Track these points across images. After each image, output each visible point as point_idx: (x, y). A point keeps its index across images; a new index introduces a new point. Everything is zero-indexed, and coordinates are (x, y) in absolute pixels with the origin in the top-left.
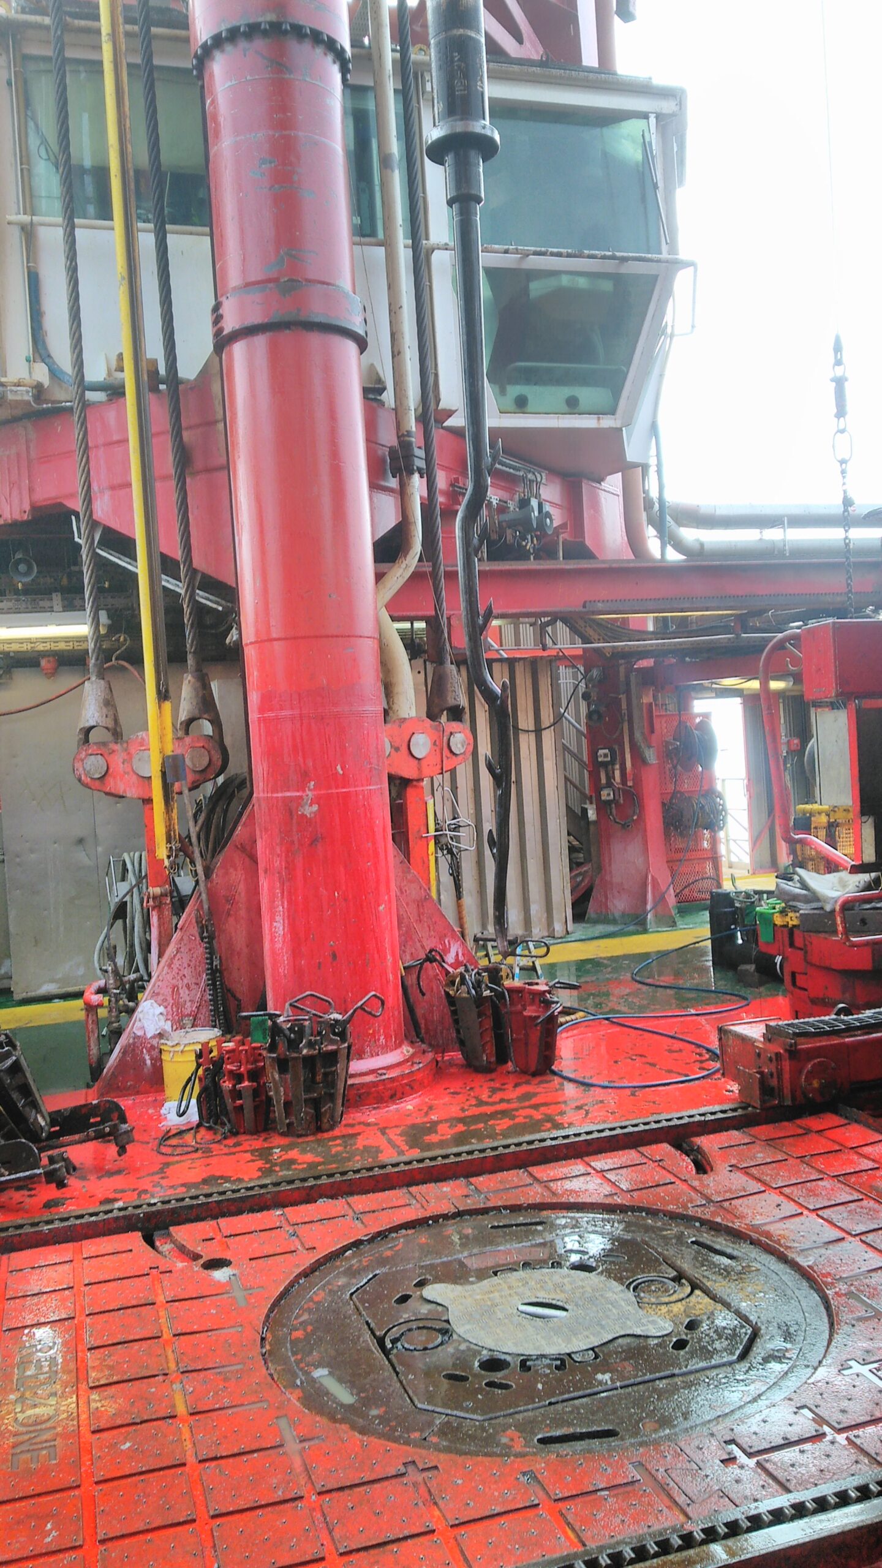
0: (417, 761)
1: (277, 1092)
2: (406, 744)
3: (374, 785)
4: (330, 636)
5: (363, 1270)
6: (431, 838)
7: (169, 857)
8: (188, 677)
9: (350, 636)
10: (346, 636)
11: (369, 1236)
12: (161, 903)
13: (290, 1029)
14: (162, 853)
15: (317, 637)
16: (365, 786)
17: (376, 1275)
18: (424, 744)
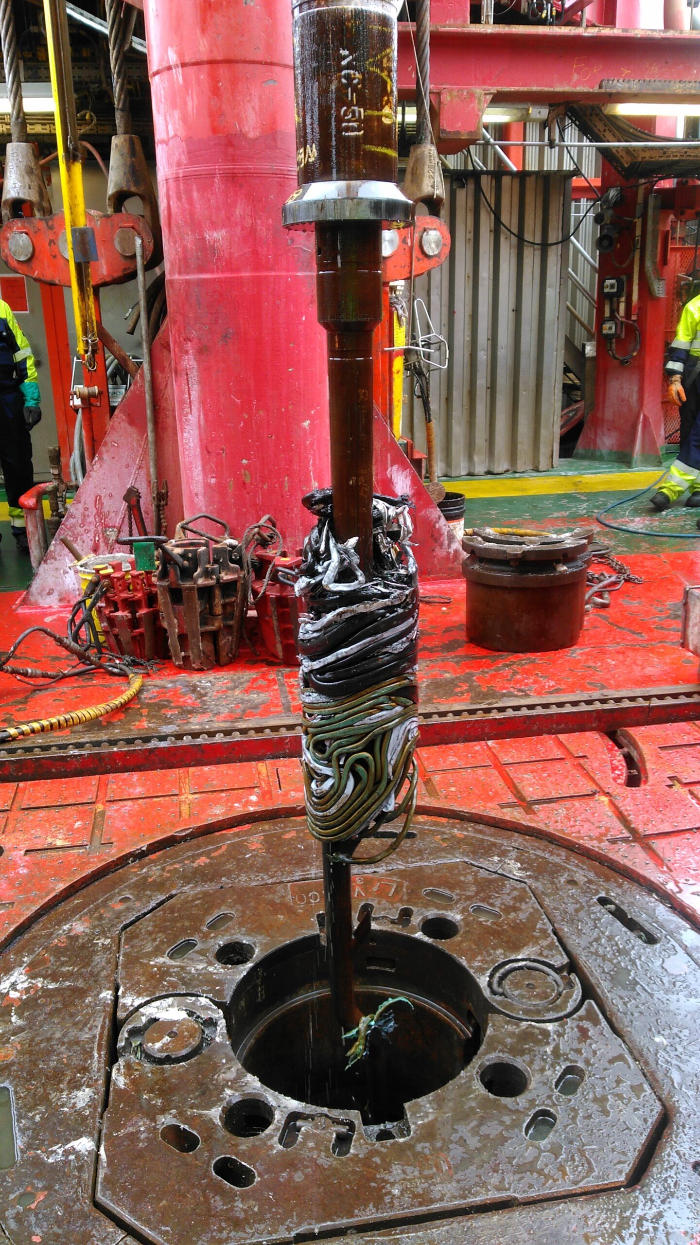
1: (170, 624)
3: (300, 271)
4: (245, 62)
5: (159, 886)
6: (398, 354)
7: (86, 352)
8: (115, 141)
9: (272, 64)
10: (266, 63)
11: (188, 832)
12: (91, 404)
13: (184, 556)
14: (81, 348)
15: (229, 62)
16: (288, 271)
17: (171, 897)
18: (391, 241)
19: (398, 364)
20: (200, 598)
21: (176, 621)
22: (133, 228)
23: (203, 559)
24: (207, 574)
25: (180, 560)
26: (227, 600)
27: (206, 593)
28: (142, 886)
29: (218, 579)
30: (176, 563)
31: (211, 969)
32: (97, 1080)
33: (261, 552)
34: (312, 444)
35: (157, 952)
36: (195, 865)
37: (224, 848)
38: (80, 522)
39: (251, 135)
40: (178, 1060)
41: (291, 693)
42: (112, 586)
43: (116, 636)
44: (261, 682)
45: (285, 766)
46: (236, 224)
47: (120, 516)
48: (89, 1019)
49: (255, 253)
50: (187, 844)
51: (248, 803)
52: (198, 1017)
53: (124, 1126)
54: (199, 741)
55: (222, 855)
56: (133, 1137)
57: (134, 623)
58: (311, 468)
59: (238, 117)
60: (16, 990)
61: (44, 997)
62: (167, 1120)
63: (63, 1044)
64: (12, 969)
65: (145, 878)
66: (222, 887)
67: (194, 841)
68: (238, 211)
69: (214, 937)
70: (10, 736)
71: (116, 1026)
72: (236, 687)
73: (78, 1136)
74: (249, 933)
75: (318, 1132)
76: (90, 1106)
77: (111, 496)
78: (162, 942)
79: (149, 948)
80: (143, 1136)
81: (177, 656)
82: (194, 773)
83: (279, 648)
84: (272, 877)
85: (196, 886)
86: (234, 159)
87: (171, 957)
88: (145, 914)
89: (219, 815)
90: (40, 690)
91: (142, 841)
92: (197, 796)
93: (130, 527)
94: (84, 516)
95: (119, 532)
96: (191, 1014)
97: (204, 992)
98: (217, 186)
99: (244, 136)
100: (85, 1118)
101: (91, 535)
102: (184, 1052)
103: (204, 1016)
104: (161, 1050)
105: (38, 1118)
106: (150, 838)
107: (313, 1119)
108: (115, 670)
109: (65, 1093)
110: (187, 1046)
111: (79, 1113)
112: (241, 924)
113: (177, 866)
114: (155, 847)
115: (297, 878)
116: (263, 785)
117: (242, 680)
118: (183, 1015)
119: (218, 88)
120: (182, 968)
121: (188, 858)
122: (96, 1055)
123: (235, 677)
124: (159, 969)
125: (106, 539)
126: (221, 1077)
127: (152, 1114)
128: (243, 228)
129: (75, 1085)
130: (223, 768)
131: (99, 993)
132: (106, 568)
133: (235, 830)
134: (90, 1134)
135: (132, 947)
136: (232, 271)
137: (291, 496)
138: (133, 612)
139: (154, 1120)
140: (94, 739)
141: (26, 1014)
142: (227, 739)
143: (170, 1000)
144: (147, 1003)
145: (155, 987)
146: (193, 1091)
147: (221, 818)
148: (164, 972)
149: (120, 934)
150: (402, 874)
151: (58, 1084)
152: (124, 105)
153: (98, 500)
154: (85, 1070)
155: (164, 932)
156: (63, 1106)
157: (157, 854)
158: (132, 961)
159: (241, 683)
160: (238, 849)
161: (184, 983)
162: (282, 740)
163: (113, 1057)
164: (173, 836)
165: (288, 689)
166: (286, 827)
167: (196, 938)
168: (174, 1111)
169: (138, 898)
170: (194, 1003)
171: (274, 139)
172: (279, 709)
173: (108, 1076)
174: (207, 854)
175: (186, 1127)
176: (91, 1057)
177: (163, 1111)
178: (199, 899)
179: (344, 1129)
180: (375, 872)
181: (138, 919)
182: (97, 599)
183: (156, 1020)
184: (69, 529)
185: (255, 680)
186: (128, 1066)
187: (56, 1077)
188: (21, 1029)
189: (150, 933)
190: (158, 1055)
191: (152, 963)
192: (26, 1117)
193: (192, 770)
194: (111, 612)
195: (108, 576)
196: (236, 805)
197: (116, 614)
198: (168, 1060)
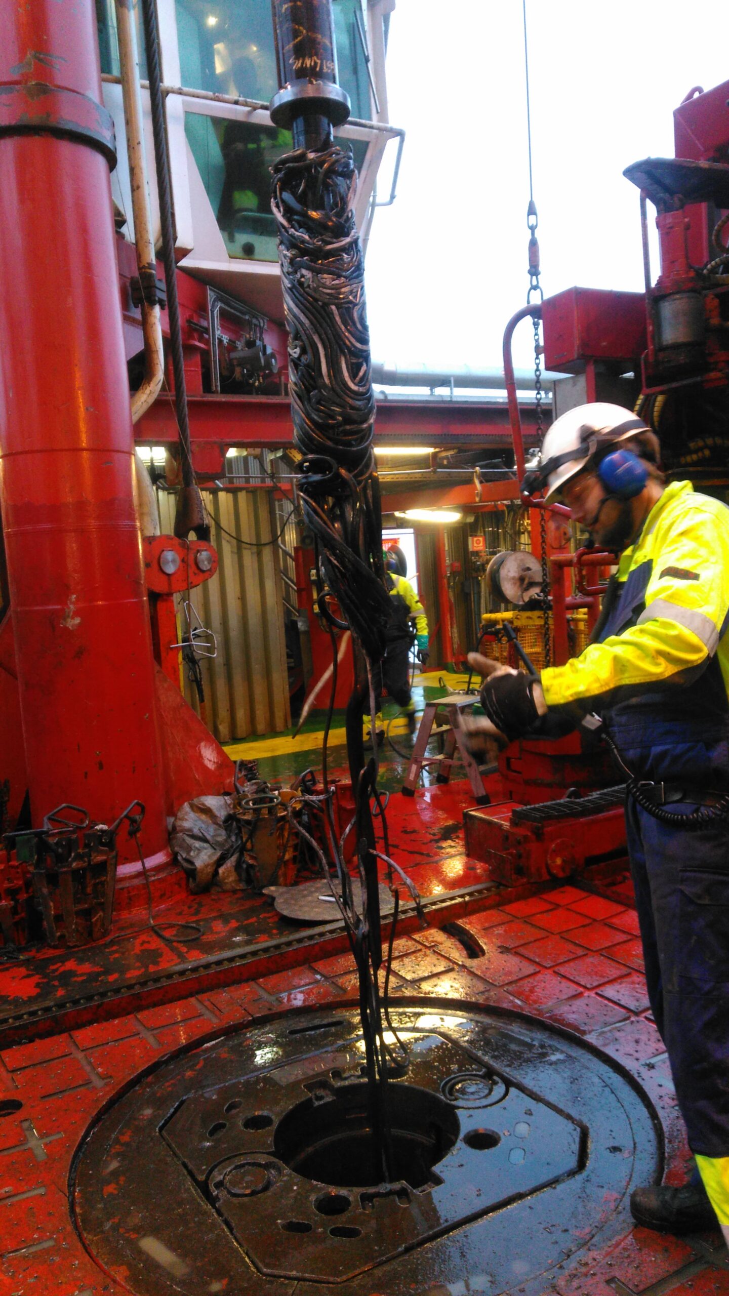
0: (167, 578)
1: (47, 907)
2: (156, 560)
5: (167, 1097)
6: (180, 649)
9: (108, 451)
10: (104, 450)
11: (165, 1057)
13: (59, 844)
15: (75, 450)
17: (184, 1102)
18: (173, 561)
19: (179, 657)
20: (74, 880)
23: (76, 845)
24: (79, 857)
25: (55, 848)
26: (98, 880)
27: (80, 875)
29: (89, 861)
30: (52, 851)
31: (247, 1135)
36: (186, 1078)
37: (201, 1063)
45: (214, 997)
54: (135, 991)
55: (203, 1067)
57: (15, 910)
65: (152, 1097)
67: (176, 1062)
71: (203, 1185)
74: (259, 1109)
81: (53, 936)
85: (197, 1091)
86: (81, 519)
88: (171, 1117)
99: (89, 501)
103: (263, 1162)
110: (261, 1183)
112: (250, 1105)
114: (145, 1074)
121: (177, 1075)
122: (202, 1203)
133: (203, 1048)
135: (177, 1137)
138: (15, 900)
140: (43, 1006)
144: (215, 1167)
149: (160, 1133)
157: (150, 1077)
160: (213, 1061)
163: (214, 1201)
164: (156, 1062)
167: (222, 1121)
169: (158, 1108)
174: (191, 1068)
175: (297, 1221)
181: (168, 1120)
198: (255, 1192)
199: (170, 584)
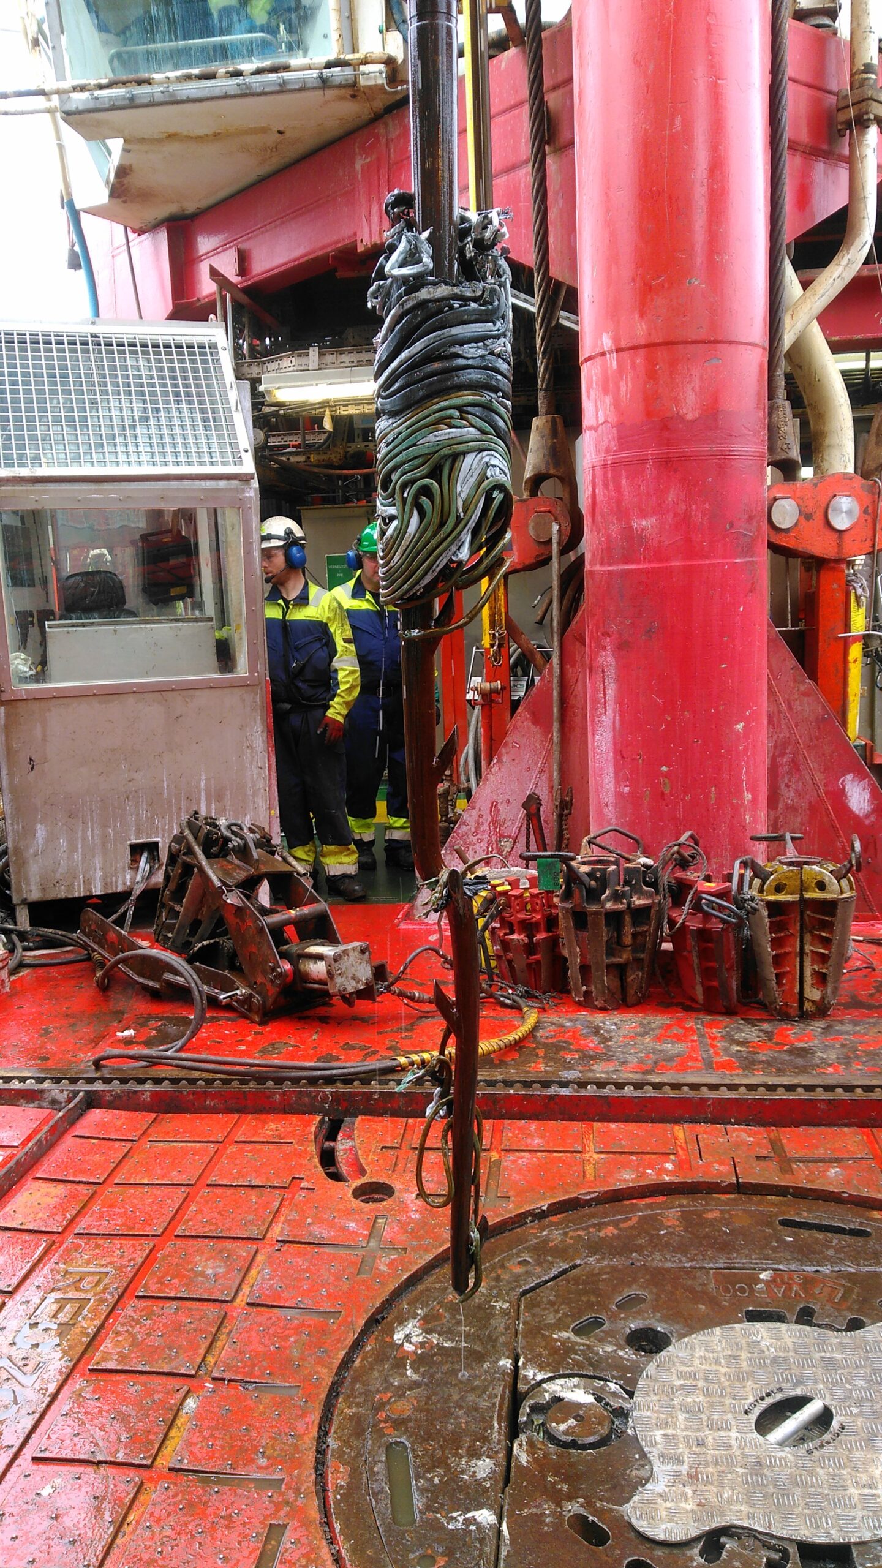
0: (837, 535)
1: (572, 953)
2: (822, 511)
3: (739, 557)
4: (686, 342)
5: (561, 1252)
6: (856, 639)
7: (492, 646)
8: (536, 422)
9: (716, 342)
10: (710, 342)
11: (593, 1196)
12: (492, 701)
13: (590, 875)
14: (486, 641)
15: (668, 344)
16: (724, 558)
17: (575, 1267)
18: (849, 512)
19: (856, 651)
20: (607, 924)
21: (578, 950)
22: (550, 512)
23: (613, 880)
24: (617, 897)
25: (586, 879)
26: (638, 929)
27: (616, 919)
28: (542, 1251)
29: (629, 904)
30: (582, 883)
31: (621, 1353)
32: (497, 1452)
33: (679, 874)
34: (746, 749)
35: (560, 1325)
36: (601, 1234)
37: (635, 1220)
38: (473, 830)
39: (690, 417)
40: (584, 1447)
41: (713, 1046)
42: (508, 905)
43: (510, 962)
44: (676, 1030)
45: (705, 1132)
46: (668, 511)
47: (517, 825)
48: (488, 1386)
49: (688, 540)
50: (592, 1209)
51: (663, 1170)
52: (607, 1404)
53: (528, 1505)
54: (606, 1092)
55: (632, 1227)
56: (538, 1519)
57: (530, 948)
58: (744, 777)
59: (676, 400)
60: (411, 1343)
61: (440, 1355)
62: (573, 1508)
63: (461, 1407)
64: (407, 1320)
65: (546, 1241)
66: (633, 1264)
67: (600, 1208)
68: (671, 497)
69: (625, 1319)
70: (400, 1065)
71: (516, 1399)
72: (646, 1033)
73: (479, 1507)
74: (664, 1319)
75: (745, 1552)
76: (490, 1478)
77: (508, 802)
78: (565, 1315)
79: (551, 1319)
80: (548, 1520)
81: (577, 990)
82: (599, 1129)
83: (699, 991)
84: (692, 1260)
85: (603, 1259)
86: (669, 444)
87: (577, 1332)
88: (546, 1282)
89: (628, 1181)
90: (427, 1017)
91: (543, 1200)
92: (603, 1156)
93: (528, 838)
94: (478, 824)
95: (515, 843)
96: (599, 1399)
97: (613, 1377)
98: (648, 472)
99: (682, 418)
100: (486, 1490)
101: (484, 845)
102: (591, 1440)
103: (615, 1403)
104: (566, 1433)
105: (436, 1480)
106: (551, 1197)
107: (739, 1538)
108: (508, 1001)
109: (464, 1460)
110: (595, 1433)
111: (479, 1483)
112: (656, 1309)
113: (581, 1233)
114: (557, 1208)
115: (722, 1266)
116: (680, 1152)
117: (653, 1026)
118: (589, 1399)
119: (656, 371)
120: (589, 1347)
121: (594, 1225)
122: (496, 1426)
123: (645, 1022)
124: (563, 1344)
125: (500, 851)
126: (634, 1472)
127: (558, 1499)
128: (676, 515)
129: (474, 1454)
130: (632, 1127)
131: (498, 1360)
132: (502, 884)
133: (648, 1201)
134: (490, 1507)
135: (534, 1315)
136: (660, 560)
137: (718, 810)
138: (530, 936)
139: (559, 1504)
140: (488, 1078)
141: (422, 1370)
142: (636, 1094)
143: (576, 1380)
144: (550, 1379)
145: (559, 1363)
146: (602, 1483)
147: (631, 1185)
148: (568, 1349)
149: (519, 1300)
150: (849, 1276)
151: (457, 1449)
152: (547, 385)
153: (494, 806)
154: (485, 1439)
155: (568, 1304)
156: (462, 1472)
157: (559, 1216)
158: (535, 1331)
159: (653, 1029)
160: (650, 1223)
161: (591, 1364)
162: (703, 1101)
163: (513, 1432)
164: (576, 1198)
165: (709, 1041)
166: (707, 1204)
167: (603, 1316)
168: (581, 1500)
169: (539, 1263)
170: (602, 1388)
171: (716, 420)
172: (699, 1064)
173: (510, 1450)
174: (616, 1224)
175: (595, 1520)
176: (492, 1427)
177: (570, 1498)
178: (606, 1273)
179: (776, 1556)
180: (818, 1271)
181: (538, 1286)
182: (492, 918)
183: (560, 1399)
184: (461, 838)
185: (669, 1027)
186: (531, 1443)
187: (454, 1441)
188: (415, 1385)
189: (552, 1304)
190: (563, 1438)
191: (555, 1336)
192: (424, 1477)
193: (595, 1125)
194: (506, 934)
195: (505, 893)
196: (649, 1171)
197: (512, 937)
198: (574, 1444)
199: (840, 546)
